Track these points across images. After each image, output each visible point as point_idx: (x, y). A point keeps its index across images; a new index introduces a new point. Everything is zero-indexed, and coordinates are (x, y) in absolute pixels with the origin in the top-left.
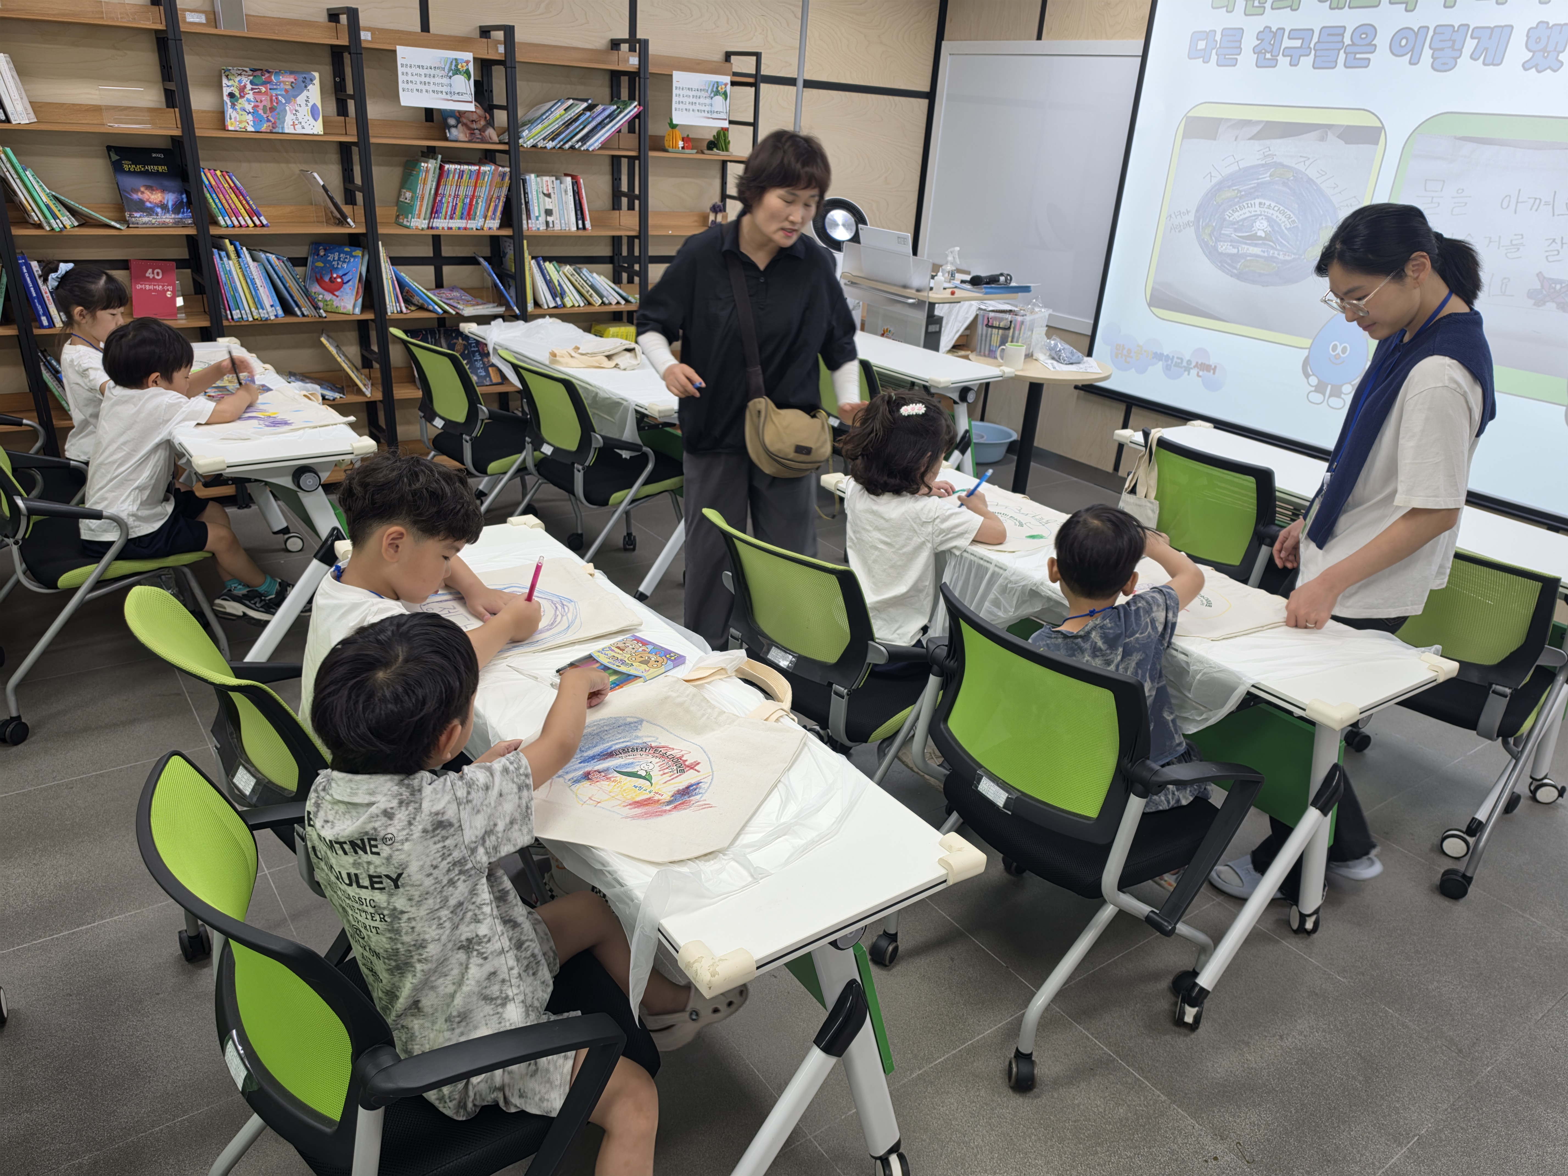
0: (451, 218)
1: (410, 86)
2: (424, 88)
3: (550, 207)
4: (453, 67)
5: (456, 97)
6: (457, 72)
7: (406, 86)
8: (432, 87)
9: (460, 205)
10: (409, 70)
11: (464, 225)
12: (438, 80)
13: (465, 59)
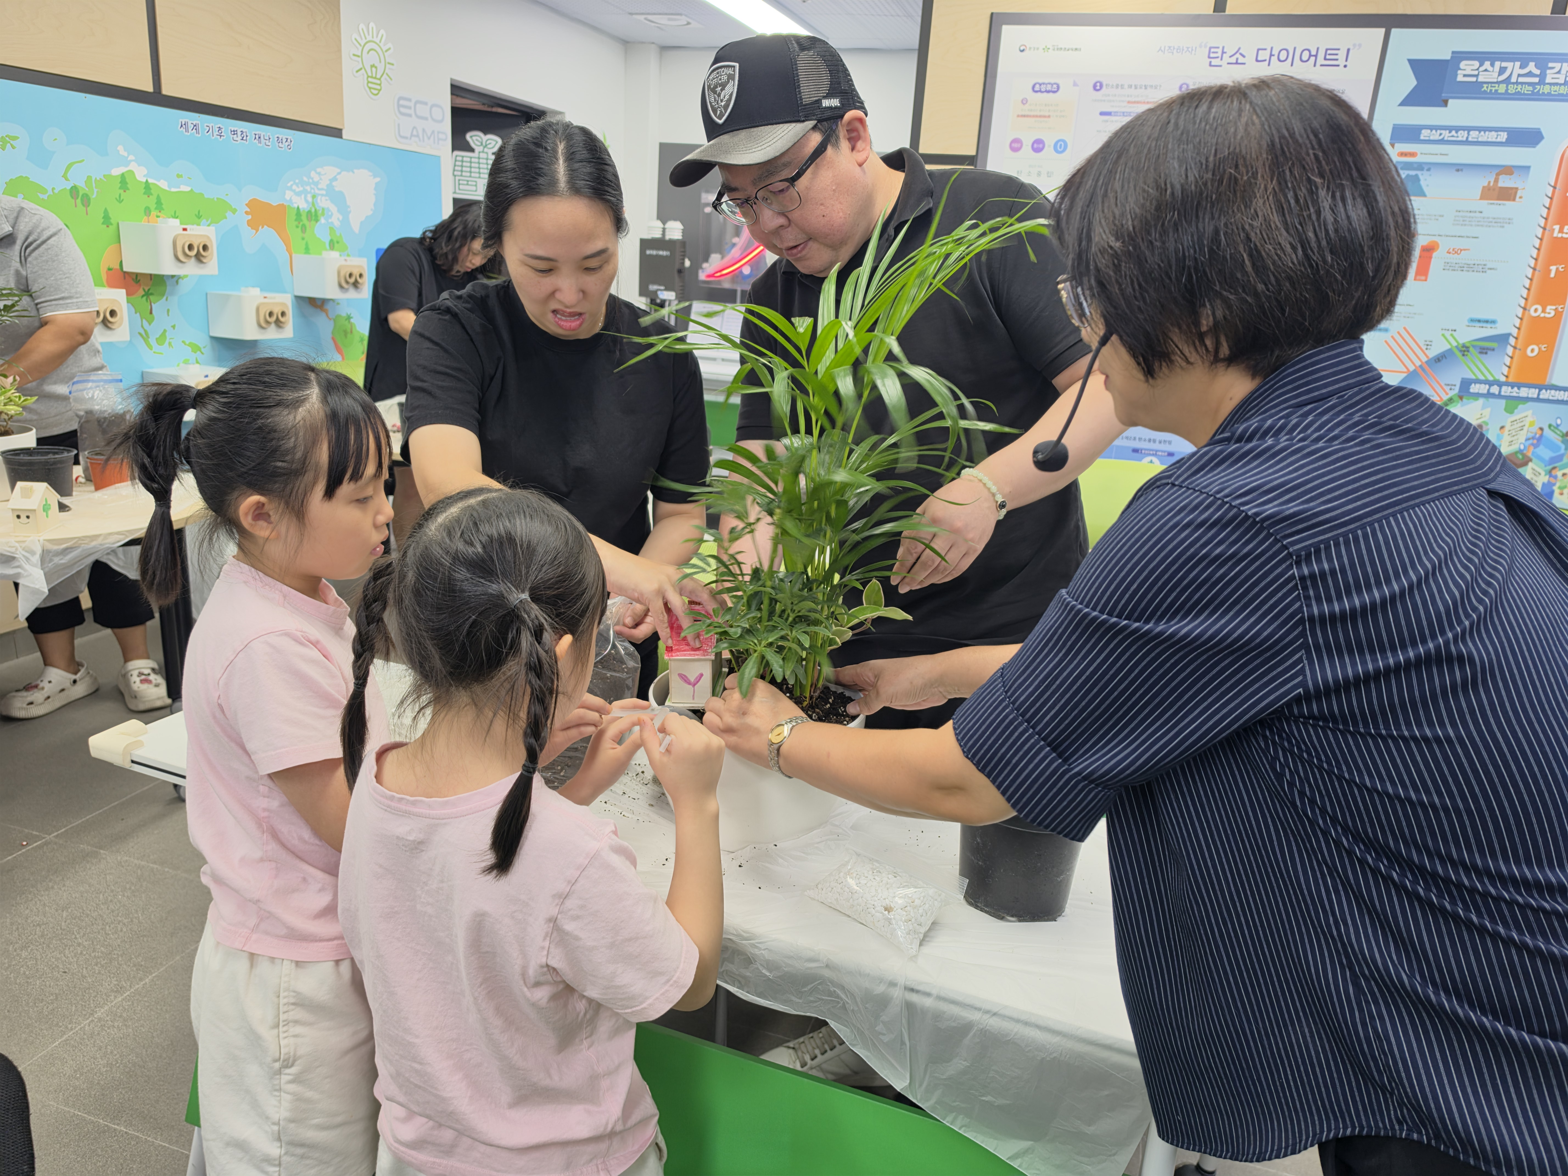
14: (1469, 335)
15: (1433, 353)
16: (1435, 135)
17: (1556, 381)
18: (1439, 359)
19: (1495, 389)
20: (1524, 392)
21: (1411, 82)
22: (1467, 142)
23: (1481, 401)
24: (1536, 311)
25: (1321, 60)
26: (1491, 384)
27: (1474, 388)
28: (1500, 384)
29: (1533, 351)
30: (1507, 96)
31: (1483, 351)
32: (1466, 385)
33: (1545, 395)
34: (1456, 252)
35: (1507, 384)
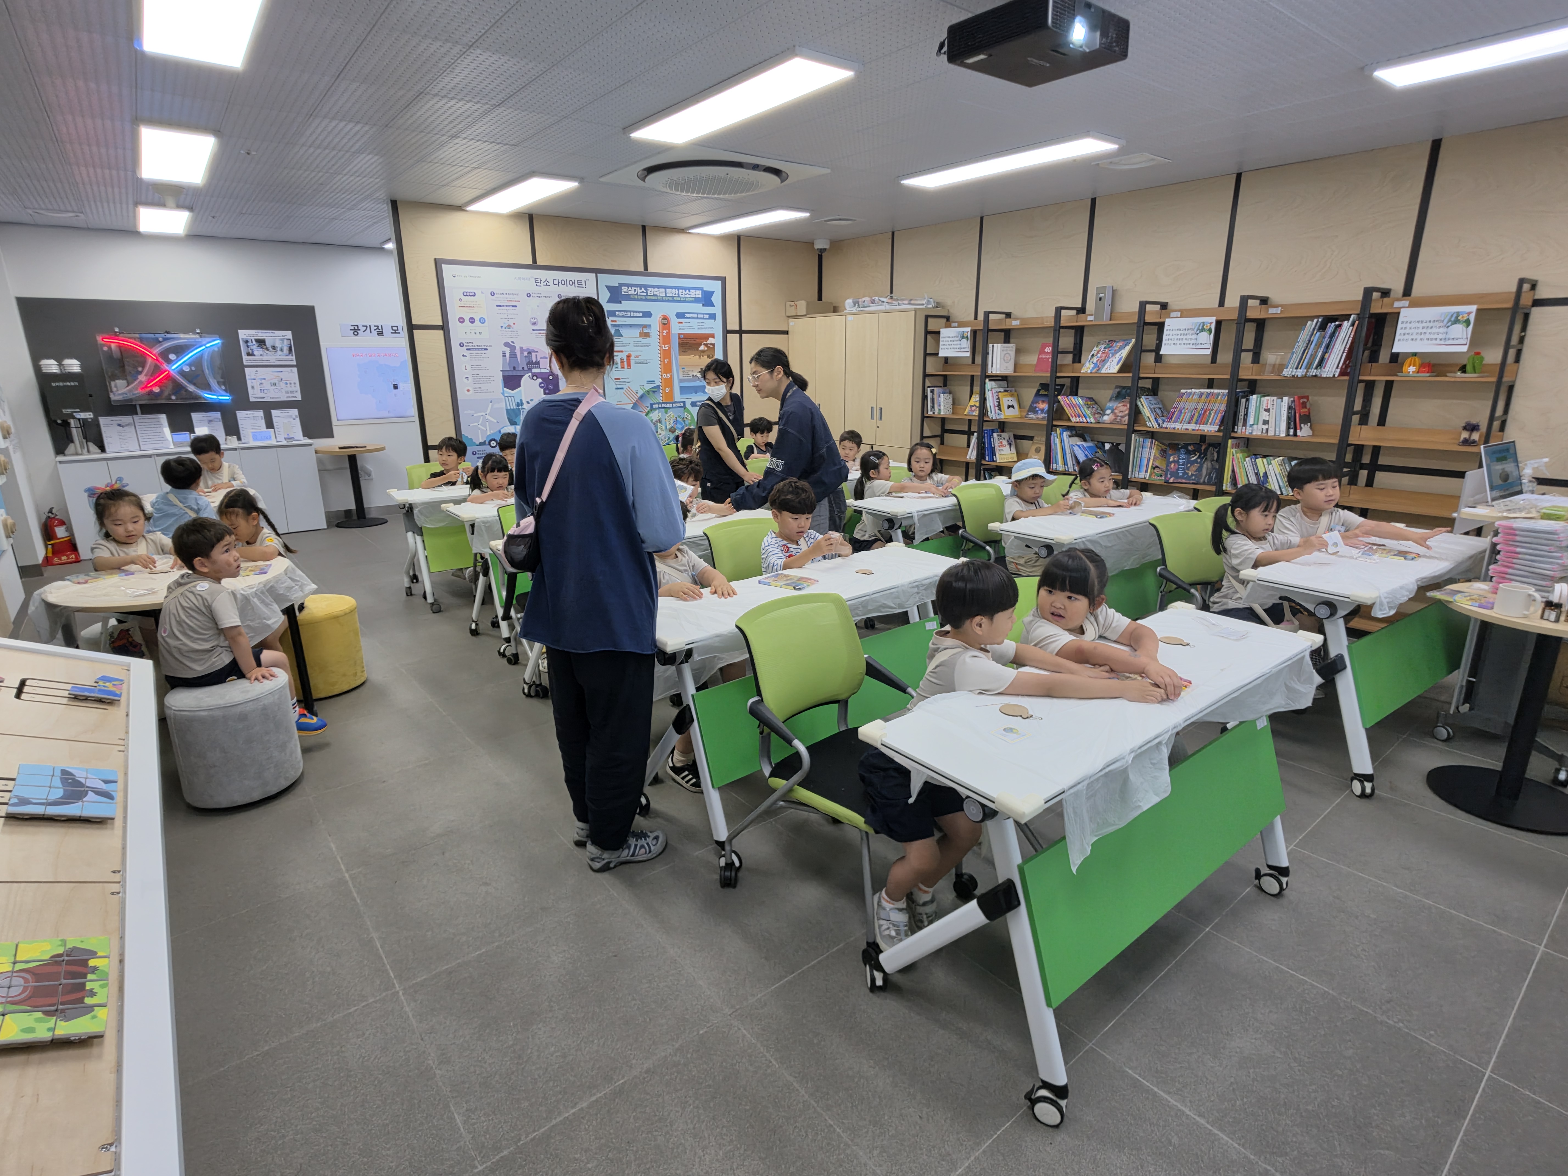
0: (1189, 423)
1: (1170, 342)
2: (1178, 342)
3: (1267, 419)
4: (1200, 328)
5: (1200, 346)
6: (1203, 330)
7: (1167, 342)
8: (1185, 341)
9: (1197, 414)
10: (1171, 333)
11: (1197, 428)
12: (1189, 337)
13: (1210, 321)
14: (648, 387)
15: (639, 395)
16: (621, 314)
17: (676, 400)
18: (642, 397)
19: (660, 406)
20: (669, 405)
21: (608, 295)
22: (630, 317)
23: (657, 411)
24: (665, 376)
25: (577, 285)
26: (658, 404)
27: (655, 406)
28: (661, 404)
29: (667, 390)
30: (638, 300)
31: (654, 392)
32: (652, 405)
33: (675, 405)
34: (637, 357)
35: (663, 403)
